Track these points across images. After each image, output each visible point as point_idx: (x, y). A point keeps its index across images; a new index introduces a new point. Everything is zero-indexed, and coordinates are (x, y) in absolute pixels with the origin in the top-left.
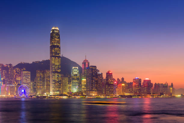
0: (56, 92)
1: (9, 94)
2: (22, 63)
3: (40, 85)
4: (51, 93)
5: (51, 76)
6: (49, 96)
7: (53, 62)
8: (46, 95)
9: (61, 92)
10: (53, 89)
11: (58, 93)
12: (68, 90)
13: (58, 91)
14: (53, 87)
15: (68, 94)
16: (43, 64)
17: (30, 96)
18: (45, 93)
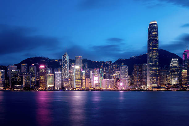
0: (153, 85)
1: (109, 87)
2: (120, 60)
3: (137, 79)
4: (148, 85)
5: (148, 69)
6: (146, 88)
7: (151, 56)
8: (143, 88)
9: (159, 84)
10: (150, 82)
11: (156, 85)
12: (166, 82)
13: (156, 83)
14: (150, 80)
15: (166, 86)
16: (140, 58)
17: (127, 89)
18: (142, 86)
